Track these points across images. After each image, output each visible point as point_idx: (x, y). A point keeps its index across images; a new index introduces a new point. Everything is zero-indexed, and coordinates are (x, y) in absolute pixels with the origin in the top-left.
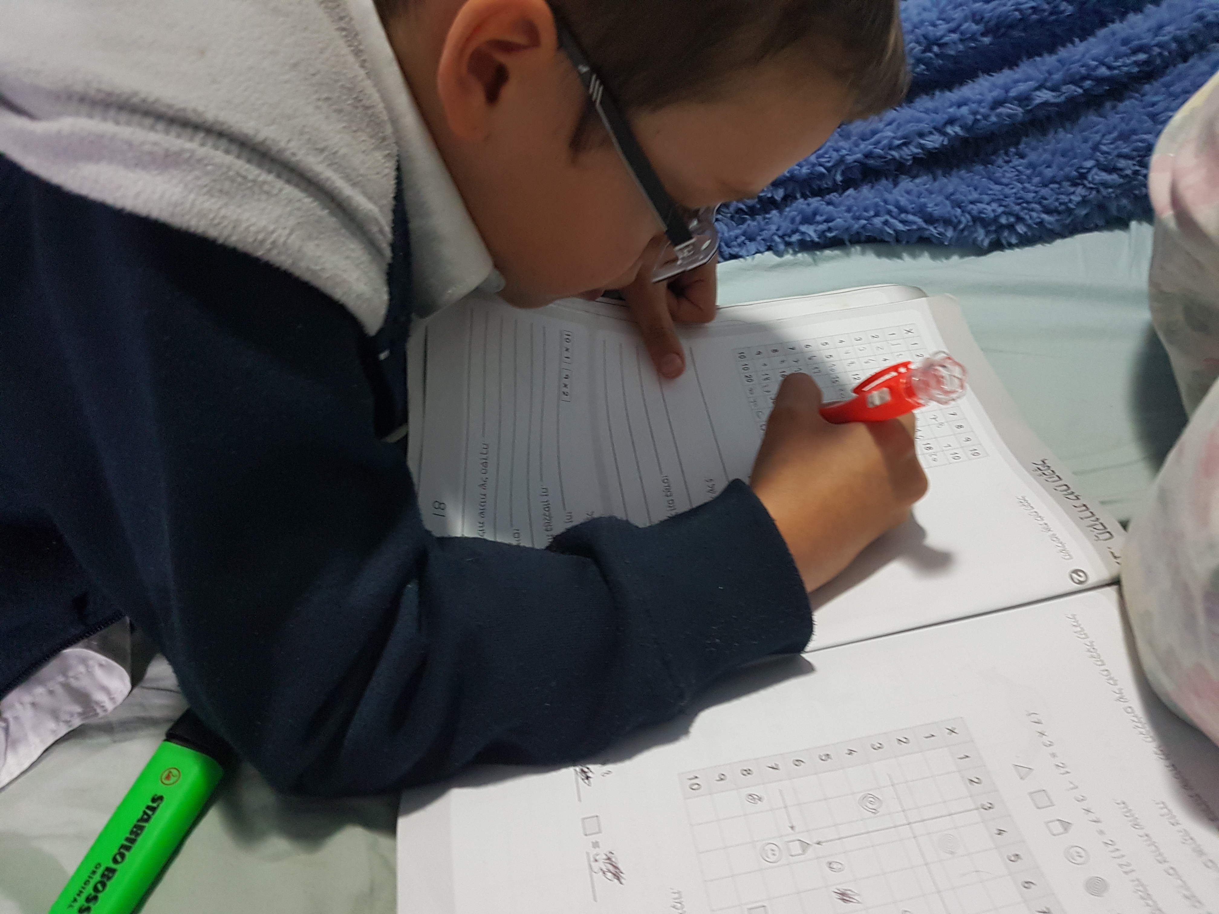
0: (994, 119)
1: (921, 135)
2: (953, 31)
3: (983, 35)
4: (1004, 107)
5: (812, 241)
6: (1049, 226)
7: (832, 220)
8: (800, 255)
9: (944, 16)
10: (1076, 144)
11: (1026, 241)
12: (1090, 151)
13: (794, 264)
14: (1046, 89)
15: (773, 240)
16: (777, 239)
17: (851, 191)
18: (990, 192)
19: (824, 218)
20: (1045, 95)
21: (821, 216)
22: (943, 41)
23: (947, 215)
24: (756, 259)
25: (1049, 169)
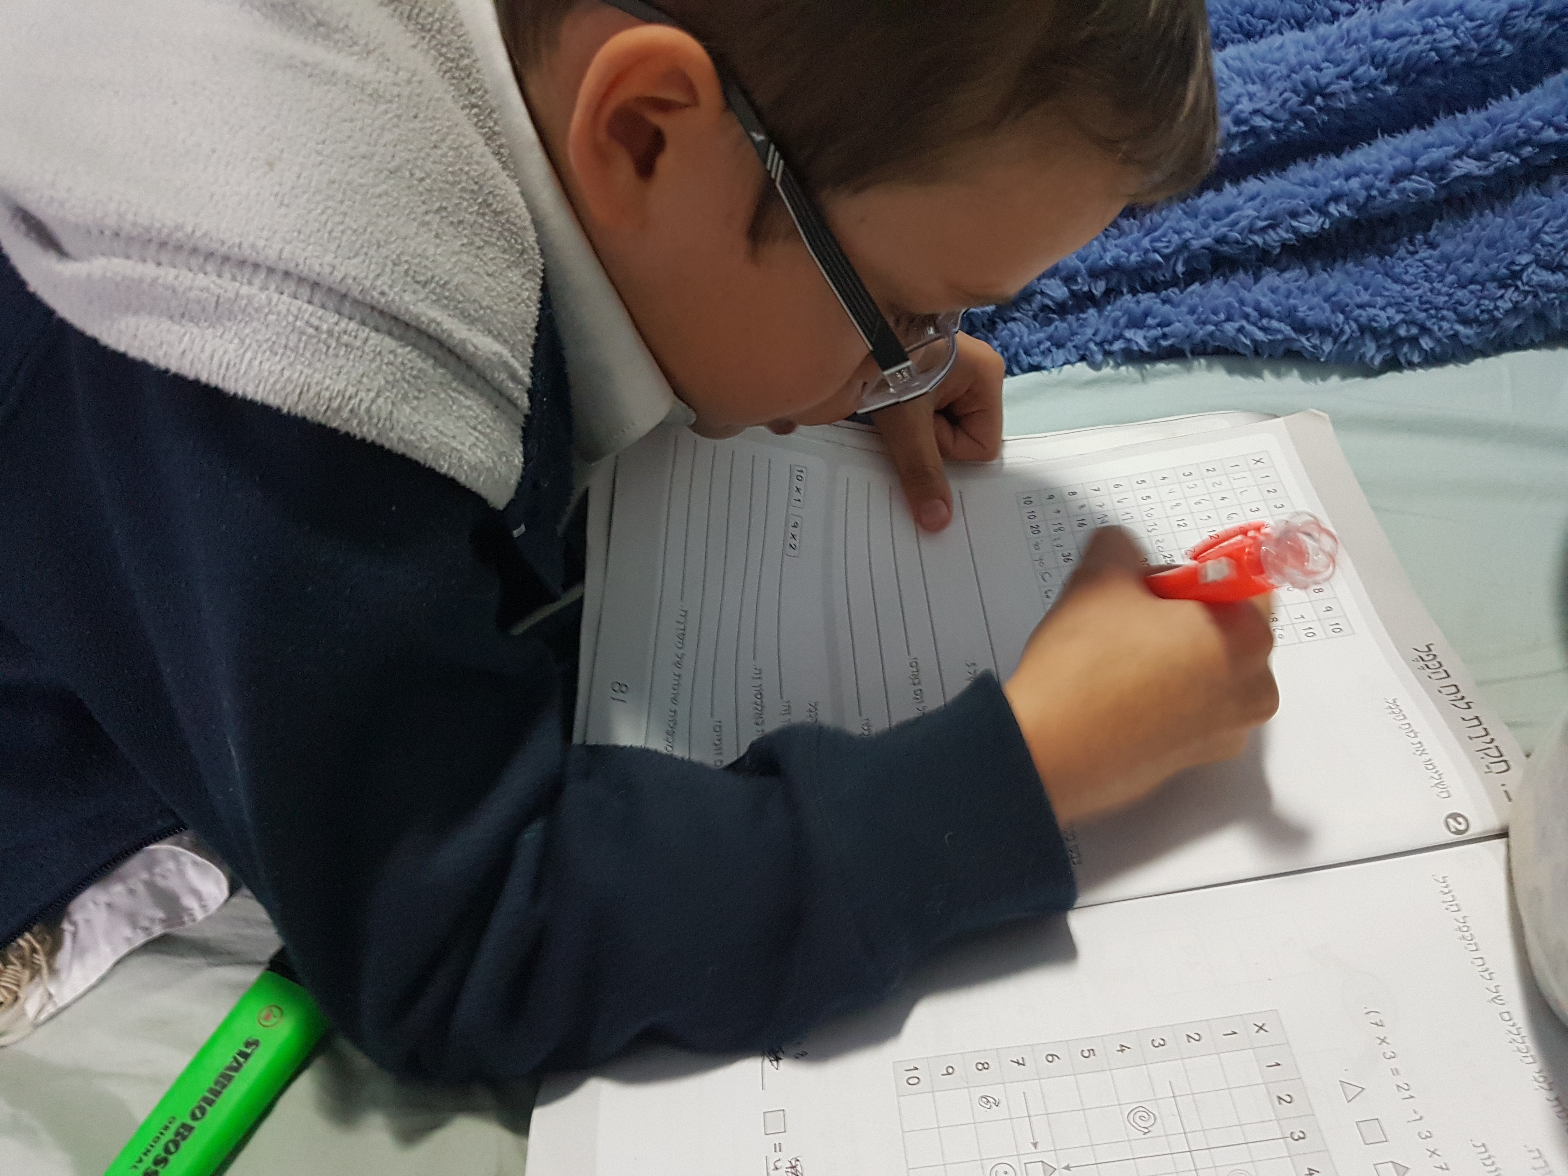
0: (1394, 195)
1: (1294, 215)
2: (1343, 77)
3: (1386, 82)
4: (1410, 180)
5: (1141, 351)
6: (1464, 341)
7: (1169, 324)
8: (1123, 369)
9: (1331, 57)
10: (1508, 232)
11: (1433, 360)
12: (1527, 241)
13: (1113, 381)
14: (1468, 157)
15: (1088, 349)
16: (1092, 346)
17: (1196, 287)
18: (1386, 293)
19: (1157, 321)
20: (1468, 166)
21: (1154, 318)
22: (1329, 90)
23: (1326, 323)
24: (1063, 372)
25: (1469, 265)
